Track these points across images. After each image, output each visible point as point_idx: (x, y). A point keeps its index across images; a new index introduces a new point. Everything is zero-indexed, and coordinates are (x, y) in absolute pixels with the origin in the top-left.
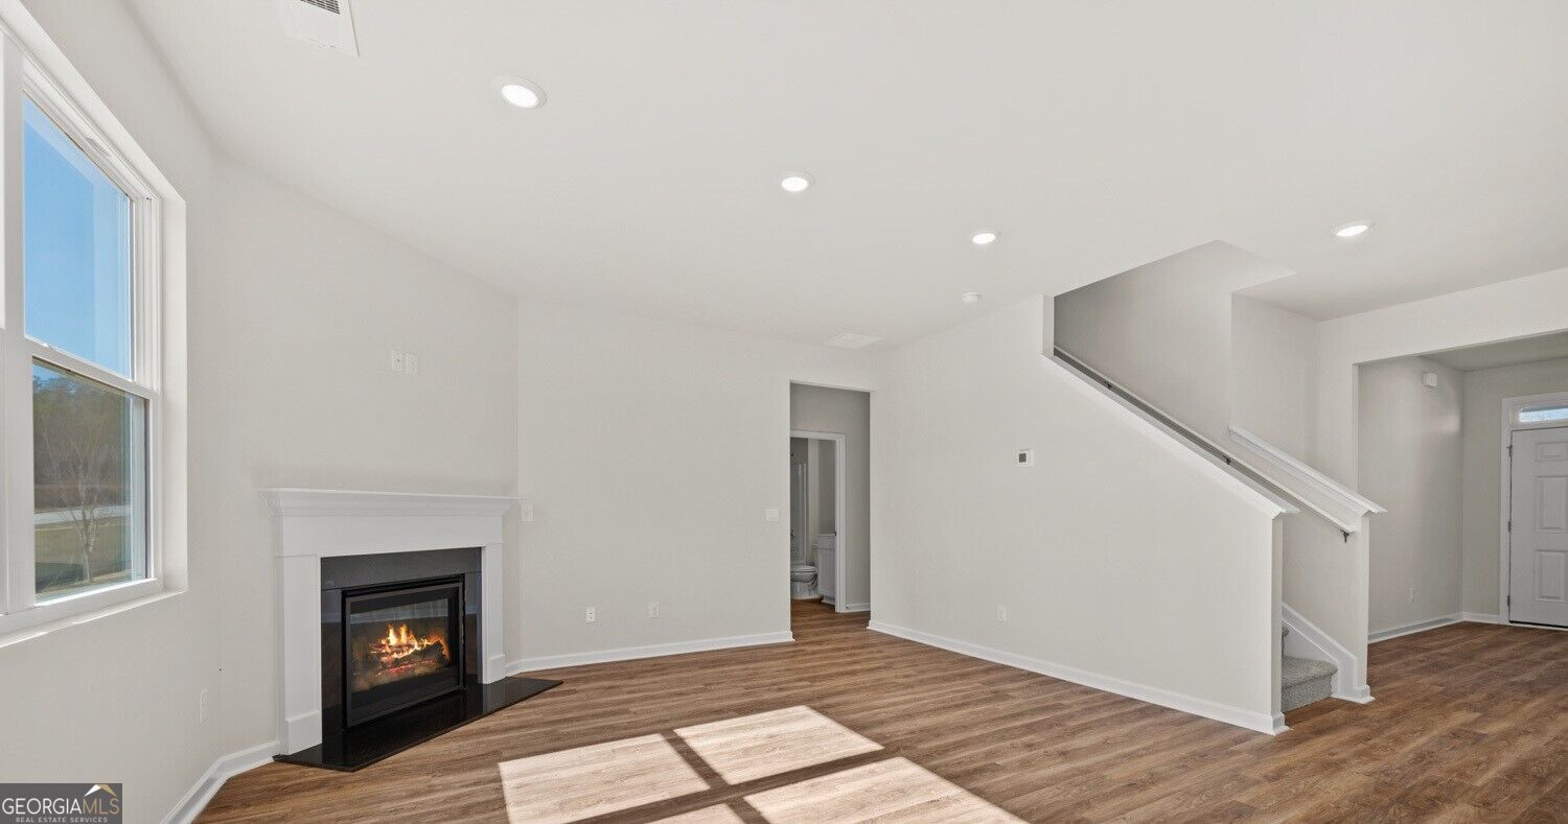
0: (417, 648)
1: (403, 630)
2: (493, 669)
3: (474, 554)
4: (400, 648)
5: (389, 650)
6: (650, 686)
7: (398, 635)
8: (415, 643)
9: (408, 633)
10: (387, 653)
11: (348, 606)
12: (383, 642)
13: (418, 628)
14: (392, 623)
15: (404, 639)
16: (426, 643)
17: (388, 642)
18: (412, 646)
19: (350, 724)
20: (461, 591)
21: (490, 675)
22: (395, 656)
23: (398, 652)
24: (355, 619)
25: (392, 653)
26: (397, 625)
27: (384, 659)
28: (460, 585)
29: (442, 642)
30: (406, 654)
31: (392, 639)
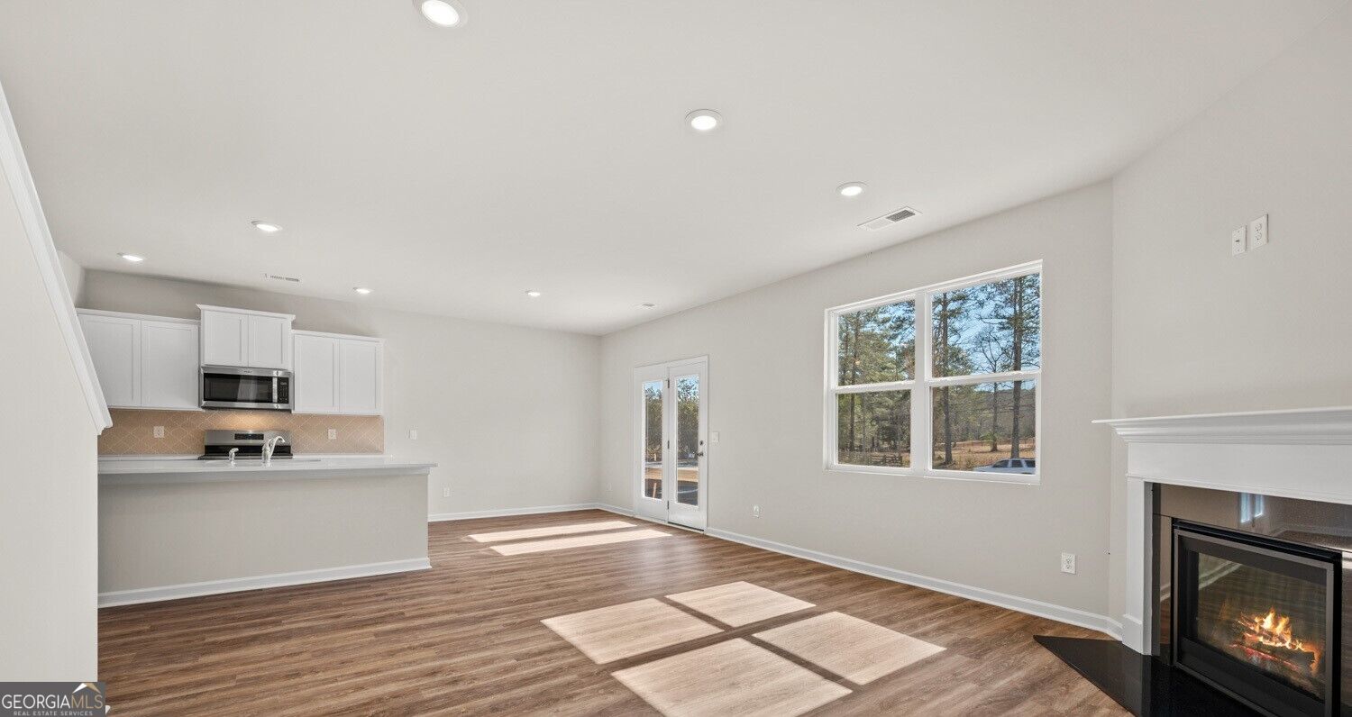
0: (1288, 645)
1: (1283, 621)
4: (1270, 635)
5: (1257, 630)
7: (1276, 621)
8: (1289, 640)
9: (1288, 625)
10: (1254, 632)
12: (1257, 620)
13: (1301, 628)
15: (1280, 628)
16: (1299, 646)
17: (1262, 622)
18: (1283, 640)
19: (1176, 662)
22: (1261, 639)
23: (1265, 637)
25: (1260, 635)
26: (1279, 611)
27: (1249, 634)
29: (1315, 657)
30: (1273, 644)
31: (1268, 623)
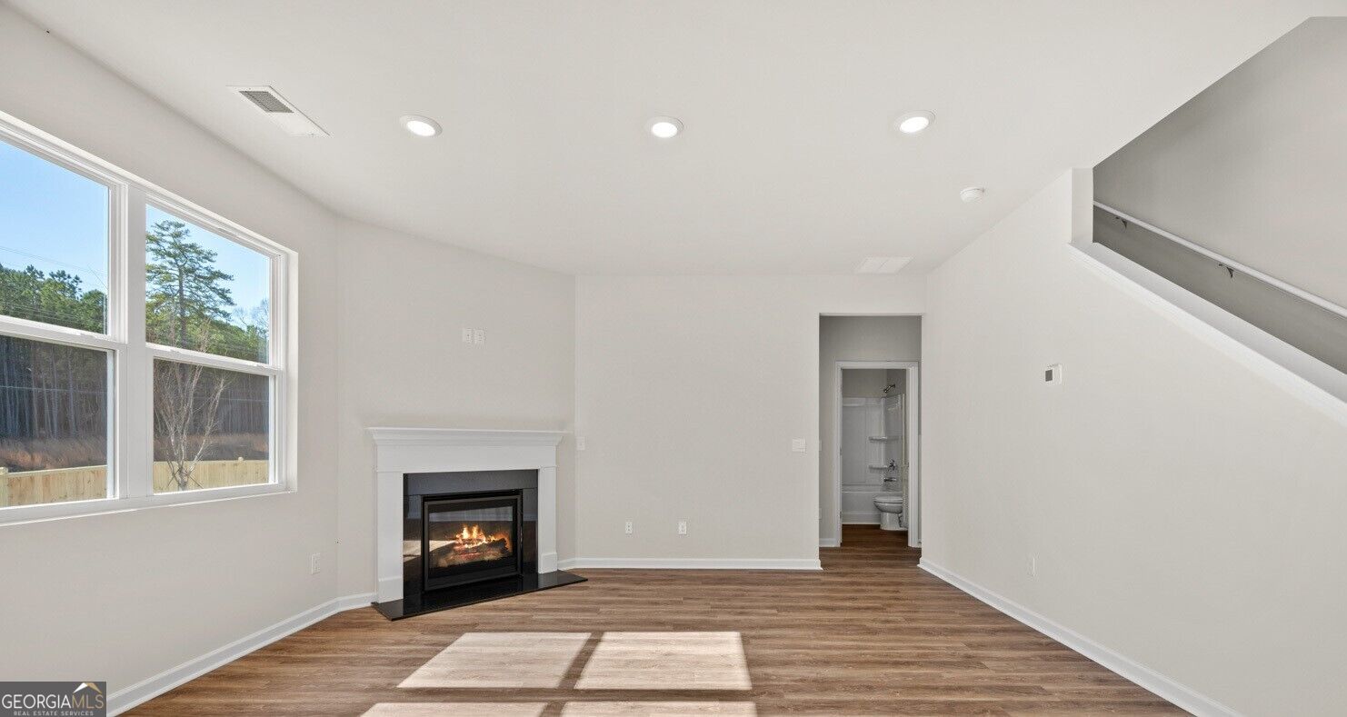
0: (485, 542)
1: (475, 530)
2: (547, 563)
3: (533, 475)
4: (470, 541)
5: (461, 542)
6: (645, 593)
7: (470, 532)
8: (484, 539)
9: (479, 531)
10: (460, 544)
11: (426, 507)
12: (457, 536)
13: (488, 528)
14: (465, 522)
15: (475, 534)
16: (493, 539)
17: (462, 536)
18: (480, 540)
19: (427, 588)
20: (519, 501)
21: (544, 567)
22: (466, 546)
23: (468, 544)
24: (434, 517)
25: (464, 544)
26: (470, 525)
27: (457, 548)
28: (518, 497)
29: (506, 539)
30: (475, 545)
31: (466, 534)
